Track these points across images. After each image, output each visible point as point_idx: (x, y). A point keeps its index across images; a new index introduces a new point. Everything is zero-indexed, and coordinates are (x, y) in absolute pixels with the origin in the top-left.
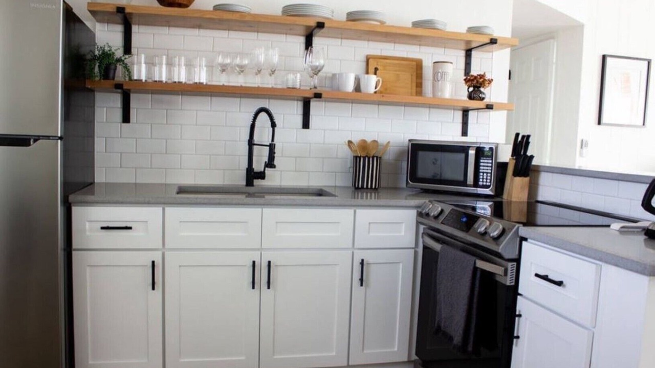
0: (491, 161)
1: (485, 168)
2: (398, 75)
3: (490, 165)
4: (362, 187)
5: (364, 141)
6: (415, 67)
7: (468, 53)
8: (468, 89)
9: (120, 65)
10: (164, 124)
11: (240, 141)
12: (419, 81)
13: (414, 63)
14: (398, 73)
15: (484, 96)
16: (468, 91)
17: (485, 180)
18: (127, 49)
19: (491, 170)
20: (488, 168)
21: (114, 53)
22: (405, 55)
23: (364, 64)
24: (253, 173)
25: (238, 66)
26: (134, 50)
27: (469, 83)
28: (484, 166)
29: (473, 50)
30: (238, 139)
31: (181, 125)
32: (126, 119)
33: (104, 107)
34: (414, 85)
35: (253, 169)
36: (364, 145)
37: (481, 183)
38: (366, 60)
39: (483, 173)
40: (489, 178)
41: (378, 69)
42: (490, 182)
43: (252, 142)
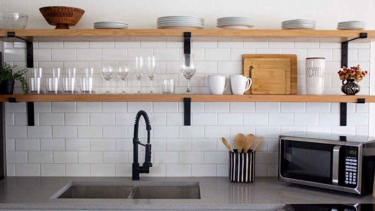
0: (356, 161)
1: (350, 167)
2: (272, 72)
3: (356, 164)
4: (236, 181)
5: (241, 135)
6: (290, 63)
7: (344, 45)
8: (343, 81)
9: (17, 80)
10: (63, 126)
11: (128, 138)
12: (293, 76)
13: (289, 59)
14: (271, 70)
15: (357, 89)
16: (343, 84)
17: (351, 179)
18: (30, 63)
19: (357, 169)
20: (354, 167)
21: (11, 70)
22: (280, 52)
23: (241, 63)
24: (138, 168)
25: (119, 74)
26: (35, 63)
27: (343, 77)
28: (349, 165)
29: (349, 42)
30: (127, 137)
31: (77, 126)
32: (31, 122)
33: (12, 113)
34: (289, 80)
35: (138, 164)
36: (241, 139)
37: (347, 182)
38: (242, 60)
39: (349, 172)
40: (354, 177)
41: (253, 68)
42: (356, 181)
43: (136, 141)
